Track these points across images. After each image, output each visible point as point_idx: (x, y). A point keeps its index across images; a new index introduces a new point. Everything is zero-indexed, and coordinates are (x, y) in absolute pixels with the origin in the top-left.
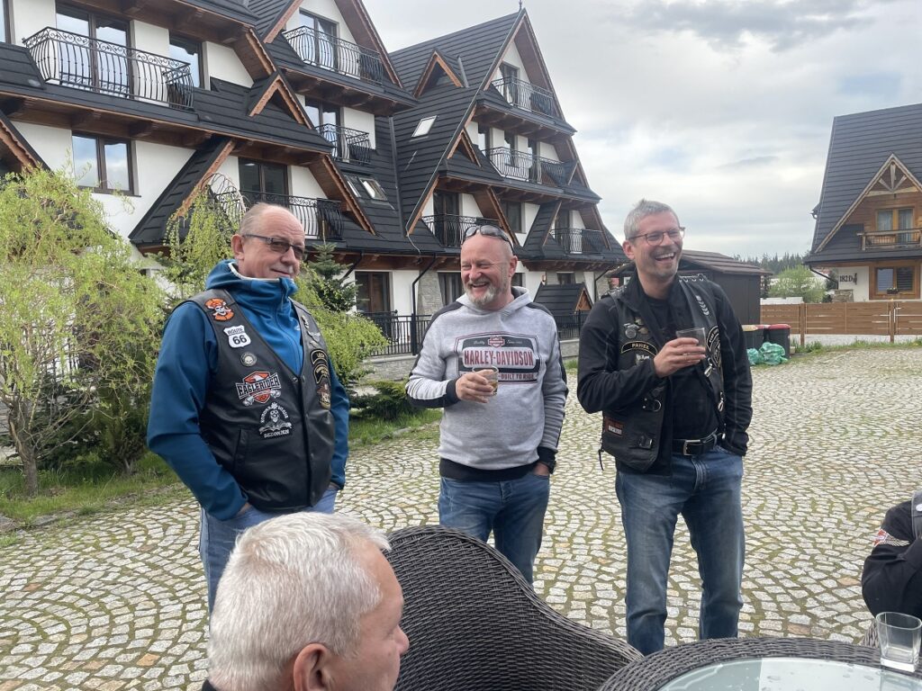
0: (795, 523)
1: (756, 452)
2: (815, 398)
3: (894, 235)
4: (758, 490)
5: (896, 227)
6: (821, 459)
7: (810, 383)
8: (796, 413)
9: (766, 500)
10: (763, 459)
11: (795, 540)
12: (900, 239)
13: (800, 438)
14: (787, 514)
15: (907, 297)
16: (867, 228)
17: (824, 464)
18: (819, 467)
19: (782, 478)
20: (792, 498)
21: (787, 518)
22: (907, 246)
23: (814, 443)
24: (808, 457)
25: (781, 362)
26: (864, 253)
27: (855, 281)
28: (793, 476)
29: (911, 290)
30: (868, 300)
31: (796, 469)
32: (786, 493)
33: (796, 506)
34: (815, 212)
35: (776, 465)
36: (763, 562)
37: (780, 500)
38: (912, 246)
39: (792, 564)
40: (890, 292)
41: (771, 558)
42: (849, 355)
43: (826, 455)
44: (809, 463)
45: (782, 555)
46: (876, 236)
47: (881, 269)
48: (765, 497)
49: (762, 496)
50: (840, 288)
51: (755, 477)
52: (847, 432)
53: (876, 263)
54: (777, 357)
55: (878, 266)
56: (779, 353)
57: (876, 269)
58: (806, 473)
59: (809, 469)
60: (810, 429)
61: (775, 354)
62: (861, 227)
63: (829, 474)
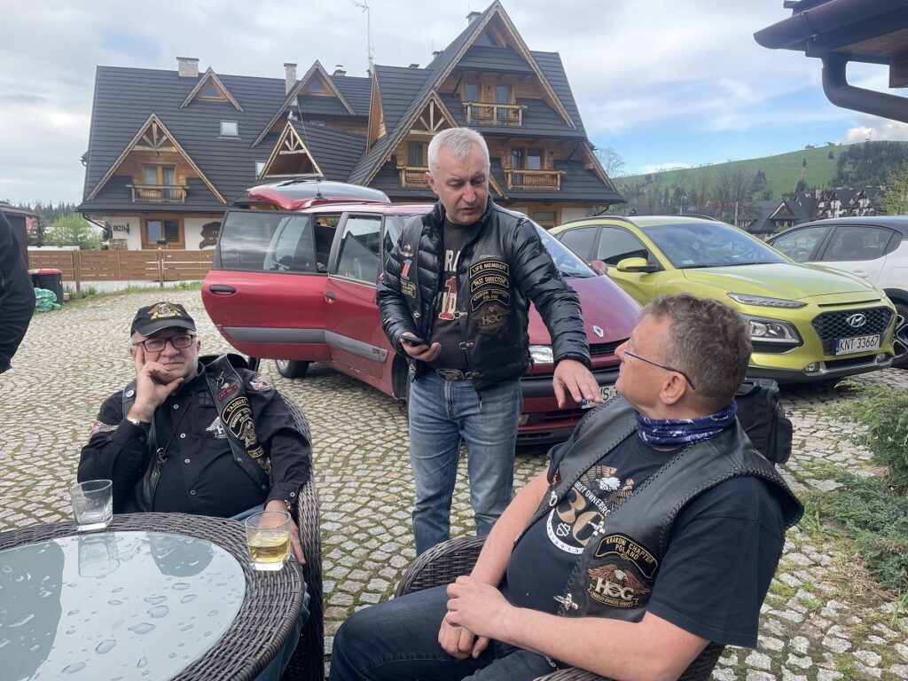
0: (54, 456)
1: (17, 397)
2: (85, 339)
3: (159, 190)
4: (16, 433)
5: (161, 183)
6: (85, 393)
7: (82, 326)
8: (64, 354)
9: (24, 441)
10: (25, 402)
11: (52, 471)
12: (165, 193)
13: (67, 377)
14: (47, 448)
15: (175, 247)
16: (135, 181)
17: (88, 397)
18: (83, 400)
19: (44, 416)
20: (53, 433)
21: (46, 453)
22: (171, 201)
23: (80, 380)
24: (73, 393)
25: (53, 308)
26: (133, 204)
27: (128, 231)
28: (56, 413)
29: (177, 241)
30: (140, 249)
31: (60, 406)
32: (46, 430)
33: (57, 440)
34: (84, 159)
35: (38, 406)
36: (16, 499)
37: (40, 438)
38: (175, 201)
39: (47, 494)
40: (160, 243)
41: (24, 495)
42: (122, 299)
43: (91, 388)
44: (73, 398)
45: (37, 488)
46: (144, 189)
47: (151, 221)
48: (23, 438)
49: (20, 438)
50: (114, 237)
51: (14, 421)
52: (113, 365)
53: (146, 214)
54: (48, 303)
55: (147, 218)
56: (50, 299)
57: (147, 221)
58: (69, 408)
59: (73, 404)
60: (77, 367)
61: (45, 300)
62: (129, 179)
63: (92, 405)
